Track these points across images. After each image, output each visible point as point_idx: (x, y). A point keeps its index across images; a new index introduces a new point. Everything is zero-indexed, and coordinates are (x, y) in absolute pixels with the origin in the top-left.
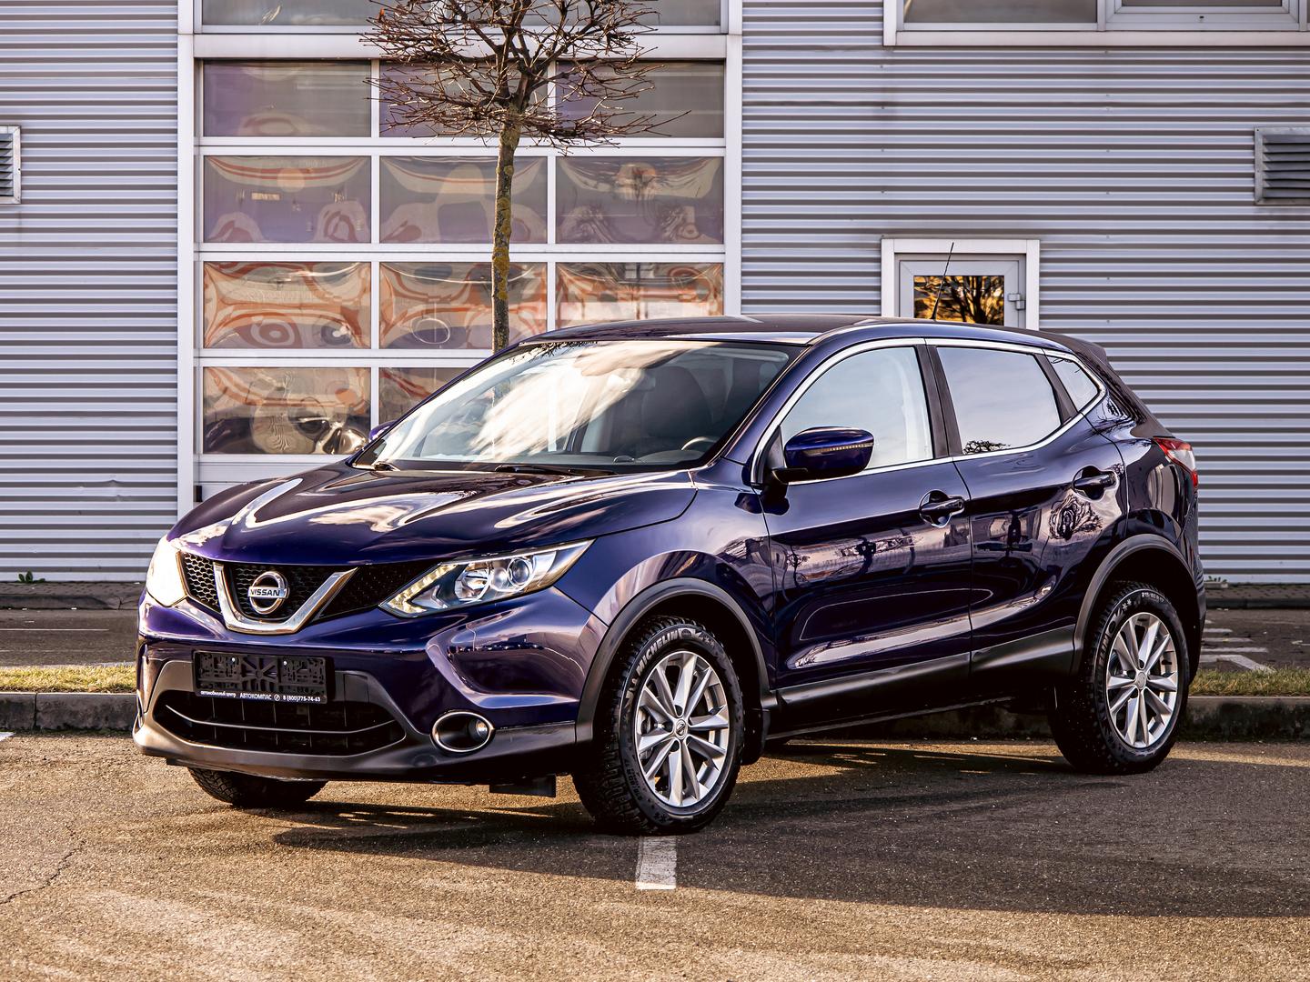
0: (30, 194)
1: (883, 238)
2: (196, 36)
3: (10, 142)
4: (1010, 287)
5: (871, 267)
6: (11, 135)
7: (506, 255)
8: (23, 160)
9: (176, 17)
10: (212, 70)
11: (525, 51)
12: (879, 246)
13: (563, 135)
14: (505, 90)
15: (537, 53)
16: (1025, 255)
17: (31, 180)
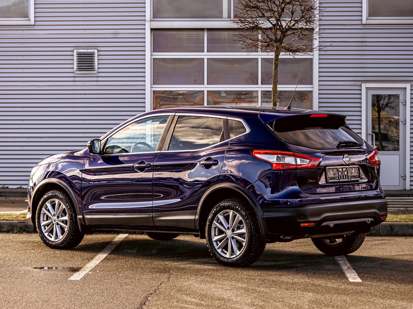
0: (100, 70)
1: (362, 83)
2: (151, 22)
3: (94, 54)
4: (401, 98)
5: (358, 92)
6: (95, 52)
7: (276, 88)
8: (98, 60)
9: (145, 16)
10: (156, 32)
11: (281, 26)
12: (361, 85)
13: (293, 51)
14: (276, 38)
15: (286, 26)
16: (406, 88)
17: (101, 66)
